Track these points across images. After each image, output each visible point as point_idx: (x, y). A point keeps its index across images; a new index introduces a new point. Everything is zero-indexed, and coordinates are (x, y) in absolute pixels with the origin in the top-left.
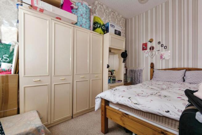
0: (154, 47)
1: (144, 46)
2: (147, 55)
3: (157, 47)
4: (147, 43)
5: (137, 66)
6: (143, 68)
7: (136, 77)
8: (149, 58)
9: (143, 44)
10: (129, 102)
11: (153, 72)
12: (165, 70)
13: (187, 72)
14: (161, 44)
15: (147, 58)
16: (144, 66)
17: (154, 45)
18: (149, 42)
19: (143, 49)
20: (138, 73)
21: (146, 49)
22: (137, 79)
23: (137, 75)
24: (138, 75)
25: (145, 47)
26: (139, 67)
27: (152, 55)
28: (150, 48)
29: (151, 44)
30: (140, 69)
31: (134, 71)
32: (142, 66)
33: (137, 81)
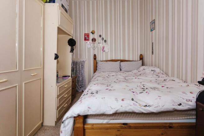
0: (96, 39)
1: (86, 36)
2: (89, 46)
3: (99, 40)
4: (89, 34)
5: (79, 57)
6: (86, 59)
7: (78, 70)
8: (92, 49)
9: (85, 34)
10: (136, 105)
11: (97, 63)
12: (106, 61)
13: (122, 63)
14: (102, 37)
15: (89, 49)
16: (87, 57)
17: (96, 38)
18: (92, 34)
19: (85, 39)
20: (81, 65)
21: (88, 40)
22: (79, 71)
23: (79, 67)
24: (81, 67)
25: (87, 38)
26: (81, 58)
27: (94, 47)
28: (93, 40)
29: (93, 36)
30: (82, 60)
31: (75, 63)
32: (84, 58)
33: (79, 74)
